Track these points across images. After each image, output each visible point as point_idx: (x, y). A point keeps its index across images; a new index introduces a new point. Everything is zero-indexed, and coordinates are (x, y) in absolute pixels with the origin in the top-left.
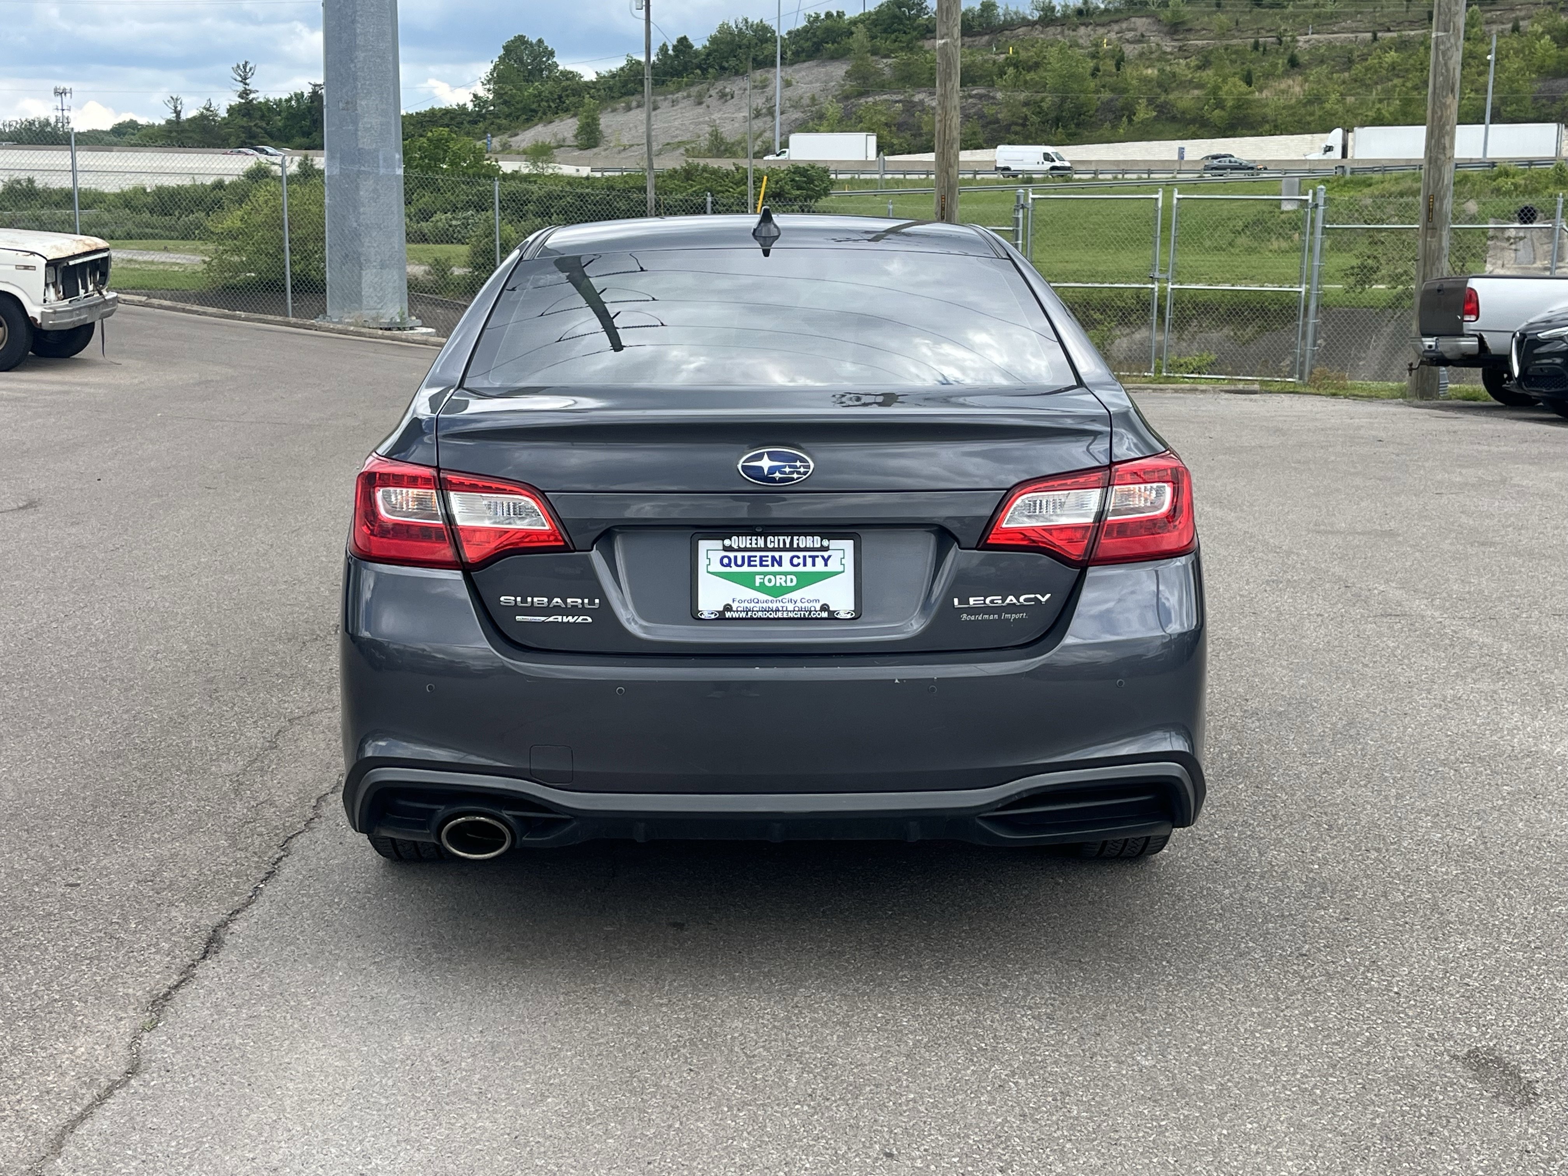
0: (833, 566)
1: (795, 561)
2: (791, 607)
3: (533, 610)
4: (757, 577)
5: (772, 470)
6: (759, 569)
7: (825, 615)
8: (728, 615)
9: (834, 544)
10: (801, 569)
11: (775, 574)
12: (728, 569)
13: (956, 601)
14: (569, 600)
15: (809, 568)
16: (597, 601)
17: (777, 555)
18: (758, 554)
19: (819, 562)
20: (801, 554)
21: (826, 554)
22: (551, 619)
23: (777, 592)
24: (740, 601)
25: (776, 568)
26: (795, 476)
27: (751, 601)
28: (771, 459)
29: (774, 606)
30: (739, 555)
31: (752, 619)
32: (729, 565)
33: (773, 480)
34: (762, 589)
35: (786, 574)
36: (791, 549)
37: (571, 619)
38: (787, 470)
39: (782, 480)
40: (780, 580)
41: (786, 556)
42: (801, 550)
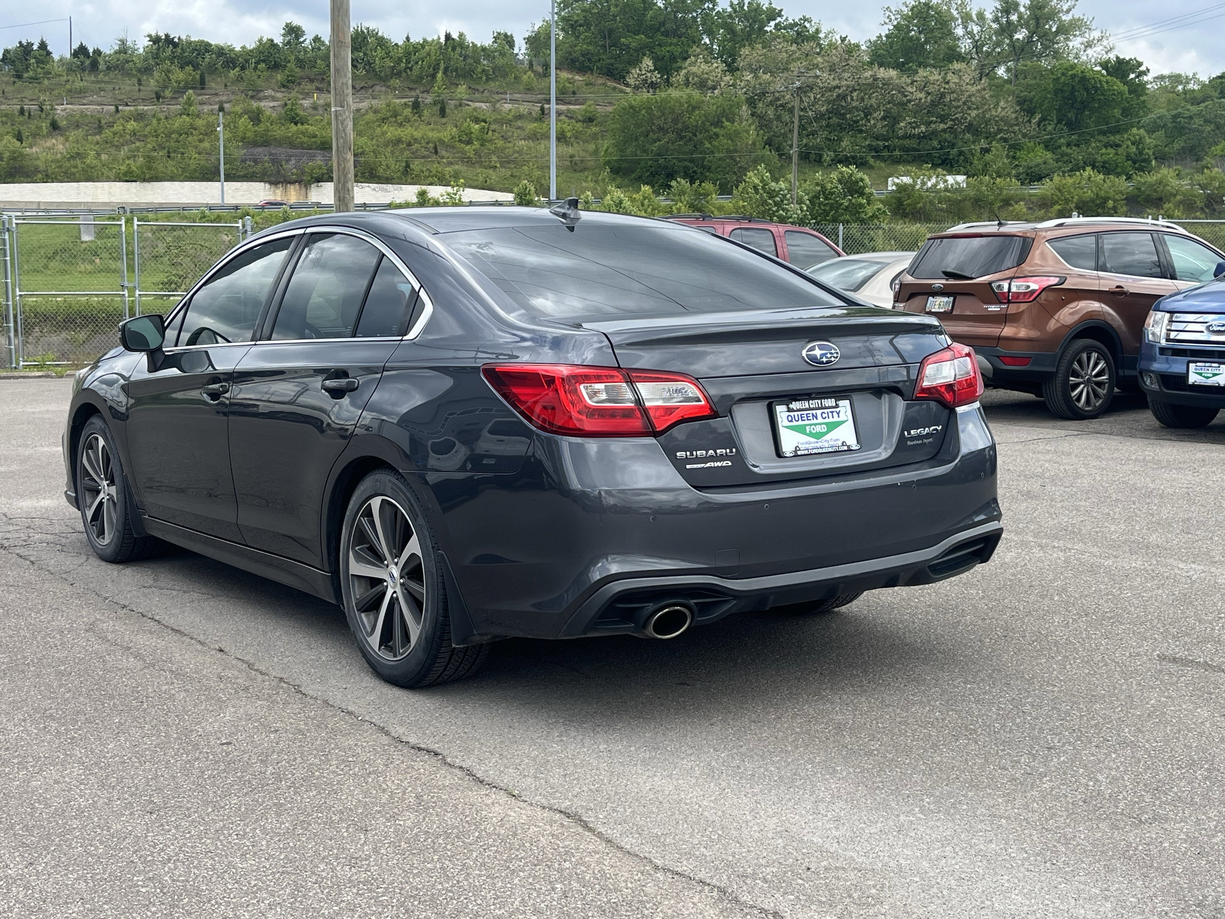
0: (842, 417)
1: (824, 415)
2: (826, 445)
3: (698, 460)
4: (807, 428)
5: (822, 356)
6: (807, 422)
7: (846, 448)
8: (799, 453)
9: (841, 403)
10: (827, 420)
11: (815, 425)
12: (791, 424)
13: (906, 433)
14: (718, 451)
15: (831, 420)
16: (734, 450)
17: (814, 412)
18: (805, 412)
19: (835, 414)
20: (825, 411)
21: (837, 410)
22: (708, 465)
23: (819, 436)
24: (802, 444)
25: (815, 421)
26: (833, 359)
27: (807, 443)
28: (820, 349)
29: (818, 445)
30: (796, 413)
31: (811, 454)
32: (791, 421)
33: (822, 363)
34: (811, 435)
35: (821, 424)
36: (822, 408)
37: (719, 464)
38: (829, 355)
39: (827, 362)
40: (818, 429)
41: (819, 412)
42: (826, 408)
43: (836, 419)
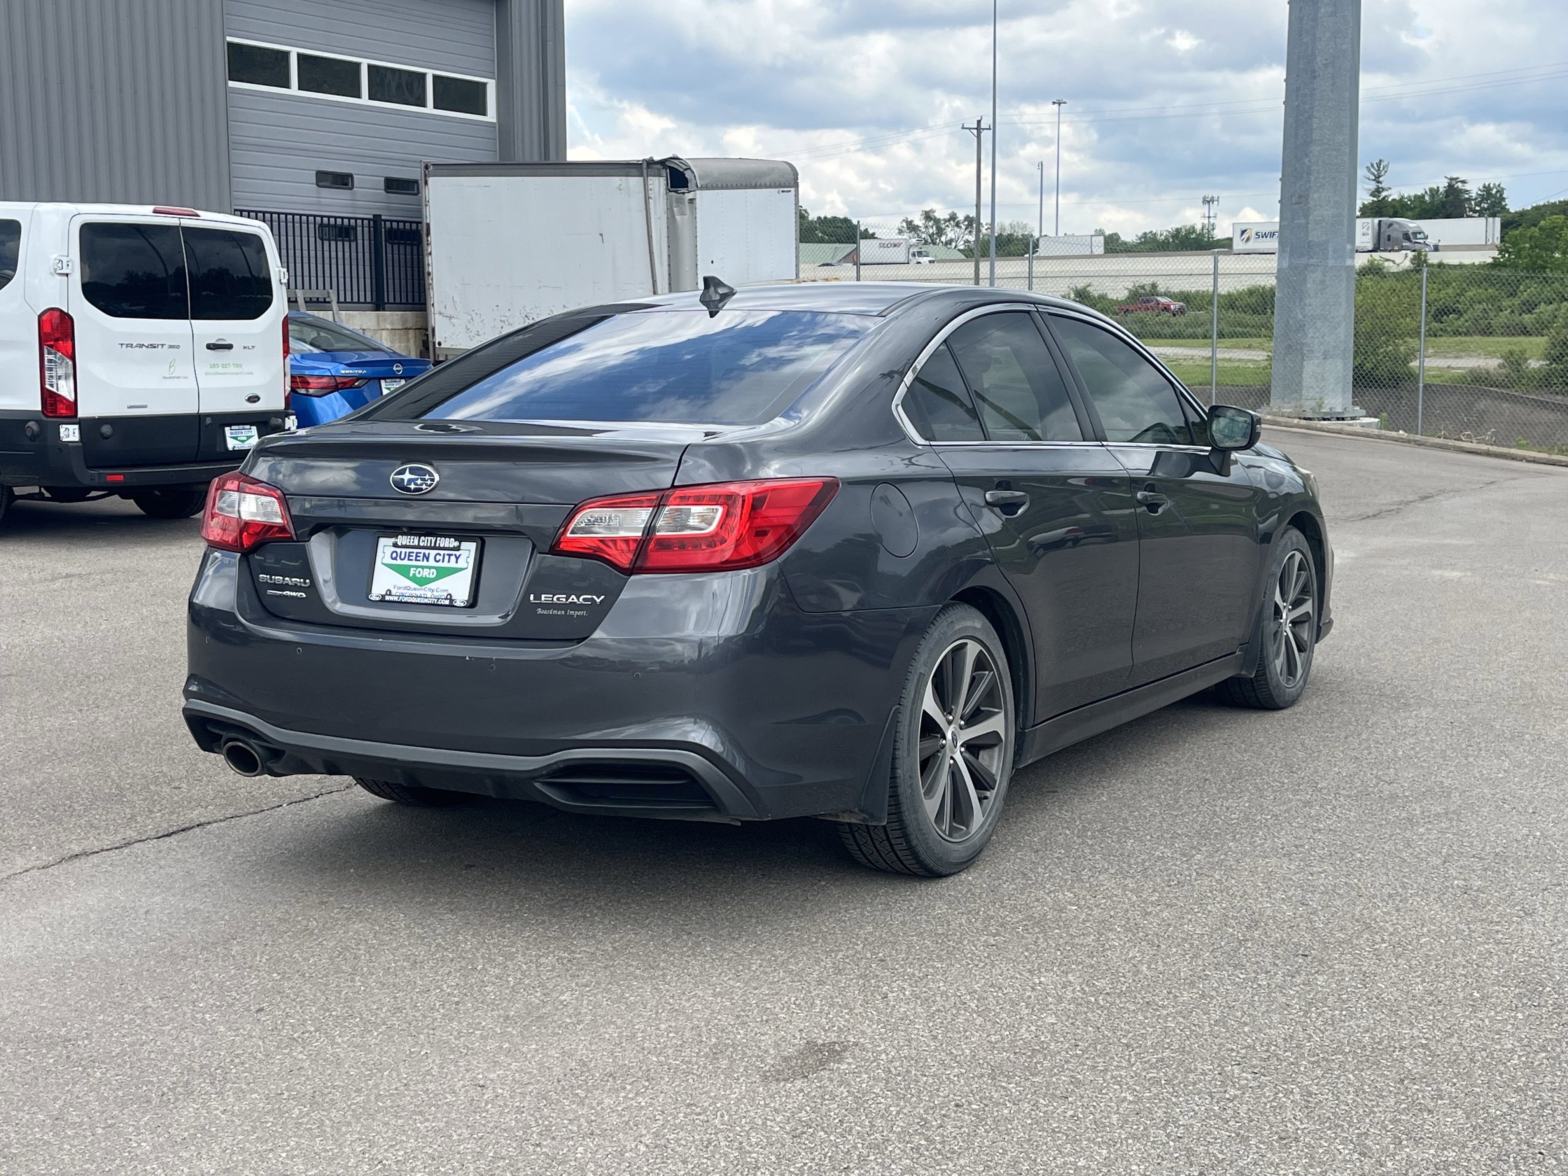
0: (461, 563)
1: (438, 558)
2: (429, 595)
3: (276, 587)
4: (412, 569)
5: (410, 481)
6: (414, 563)
7: (447, 602)
8: (387, 598)
9: (465, 545)
10: (440, 564)
11: (423, 567)
12: (394, 562)
13: (532, 597)
14: (293, 579)
15: (445, 564)
16: (308, 581)
17: (427, 552)
18: (415, 551)
19: (453, 558)
20: (442, 552)
21: (458, 553)
22: (284, 593)
23: (422, 582)
24: (399, 588)
25: (425, 563)
26: (424, 487)
27: (405, 588)
28: (411, 473)
29: (418, 593)
30: (404, 550)
31: (401, 602)
32: (395, 559)
33: (409, 490)
34: (414, 579)
35: (430, 568)
36: (435, 548)
37: (294, 594)
38: (419, 482)
39: (416, 490)
40: (426, 573)
41: (433, 553)
42: (444, 549)
43: (453, 564)
